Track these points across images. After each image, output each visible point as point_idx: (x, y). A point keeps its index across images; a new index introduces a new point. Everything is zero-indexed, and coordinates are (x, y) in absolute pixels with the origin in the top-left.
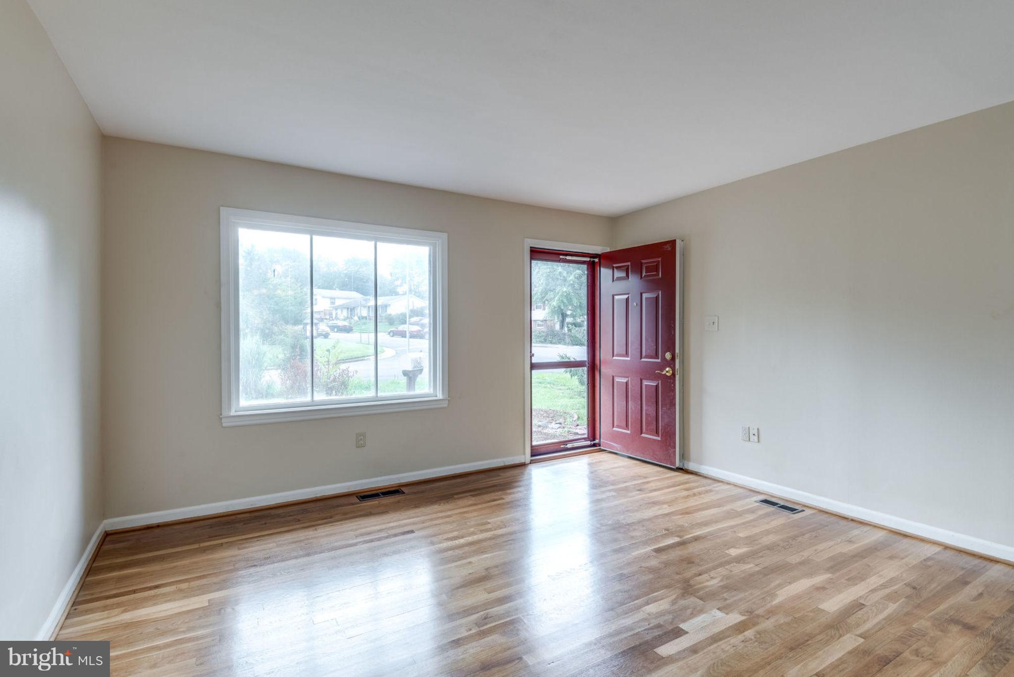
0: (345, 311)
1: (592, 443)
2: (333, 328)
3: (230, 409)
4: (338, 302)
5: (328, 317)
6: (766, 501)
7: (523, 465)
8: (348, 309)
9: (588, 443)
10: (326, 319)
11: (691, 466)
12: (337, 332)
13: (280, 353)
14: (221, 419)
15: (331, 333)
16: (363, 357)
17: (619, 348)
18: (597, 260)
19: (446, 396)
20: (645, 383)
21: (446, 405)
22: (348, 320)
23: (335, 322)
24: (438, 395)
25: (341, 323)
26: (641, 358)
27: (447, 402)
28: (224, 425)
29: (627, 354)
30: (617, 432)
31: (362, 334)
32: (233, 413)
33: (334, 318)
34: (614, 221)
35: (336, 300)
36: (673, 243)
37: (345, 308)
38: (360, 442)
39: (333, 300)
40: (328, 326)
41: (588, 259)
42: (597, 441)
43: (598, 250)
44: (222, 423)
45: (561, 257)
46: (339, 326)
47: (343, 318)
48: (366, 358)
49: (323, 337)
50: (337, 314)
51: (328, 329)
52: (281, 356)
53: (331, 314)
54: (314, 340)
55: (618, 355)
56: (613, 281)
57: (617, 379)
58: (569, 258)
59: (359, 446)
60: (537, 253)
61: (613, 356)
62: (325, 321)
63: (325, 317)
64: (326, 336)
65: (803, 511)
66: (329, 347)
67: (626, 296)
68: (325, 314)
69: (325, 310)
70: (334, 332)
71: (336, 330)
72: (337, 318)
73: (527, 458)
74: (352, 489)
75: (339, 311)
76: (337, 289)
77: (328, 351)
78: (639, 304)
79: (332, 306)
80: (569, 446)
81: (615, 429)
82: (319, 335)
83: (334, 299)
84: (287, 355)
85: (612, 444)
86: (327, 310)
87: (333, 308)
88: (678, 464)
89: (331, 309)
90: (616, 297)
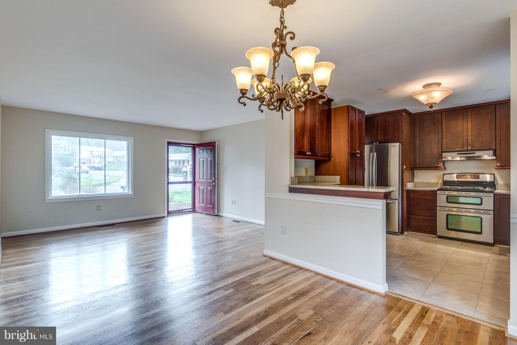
0: (99, 159)
1: (193, 210)
2: (91, 168)
3: (48, 196)
4: (95, 154)
5: (88, 162)
6: (234, 221)
7: (164, 217)
8: (101, 157)
9: (192, 210)
10: (87, 163)
11: (220, 214)
12: (94, 170)
13: (60, 181)
14: (45, 200)
15: (89, 171)
16: (109, 183)
17: (201, 177)
18: (195, 146)
19: (133, 193)
20: (208, 188)
21: (133, 196)
22: (101, 164)
23: (93, 164)
24: (130, 193)
25: (96, 165)
26: (207, 180)
27: (133, 195)
28: (46, 202)
29: (203, 179)
30: (201, 205)
31: (109, 171)
32: (49, 198)
33: (92, 162)
34: (201, 133)
35: (94, 152)
36: (215, 142)
37: (98, 157)
38: (99, 208)
39: (91, 152)
40: (89, 167)
41: (192, 146)
42: (195, 209)
43: (195, 143)
44: (45, 202)
45: (181, 145)
46: (95, 167)
47: (97, 162)
48: (110, 184)
49: (85, 173)
50: (94, 160)
51: (88, 169)
52: (61, 182)
53: (90, 160)
54: (81, 174)
55: (201, 179)
56: (200, 153)
57: (201, 187)
58: (184, 145)
59: (98, 210)
60: (169, 143)
61: (199, 179)
62: (86, 163)
63: (86, 162)
64: (87, 172)
65: (241, 222)
66: (87, 177)
67: (203, 159)
68: (87, 160)
69: (86, 157)
70: (92, 170)
71: (93, 169)
72: (94, 162)
73: (166, 214)
74: (95, 225)
75: (95, 159)
76: (94, 146)
77: (87, 178)
78: (206, 161)
79: (91, 155)
80: (184, 211)
81: (200, 204)
82: (83, 172)
83: (93, 151)
84: (65, 182)
85: (199, 210)
86: (88, 158)
87: (92, 157)
88: (216, 214)
89: (91, 157)
90: (200, 159)
